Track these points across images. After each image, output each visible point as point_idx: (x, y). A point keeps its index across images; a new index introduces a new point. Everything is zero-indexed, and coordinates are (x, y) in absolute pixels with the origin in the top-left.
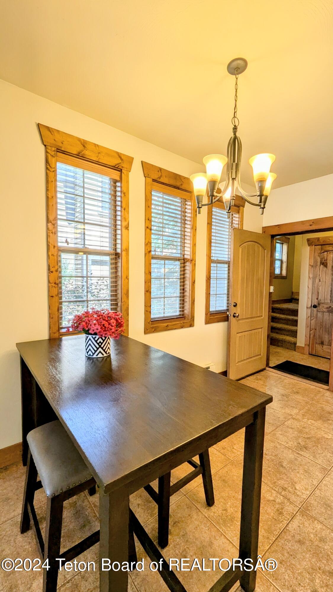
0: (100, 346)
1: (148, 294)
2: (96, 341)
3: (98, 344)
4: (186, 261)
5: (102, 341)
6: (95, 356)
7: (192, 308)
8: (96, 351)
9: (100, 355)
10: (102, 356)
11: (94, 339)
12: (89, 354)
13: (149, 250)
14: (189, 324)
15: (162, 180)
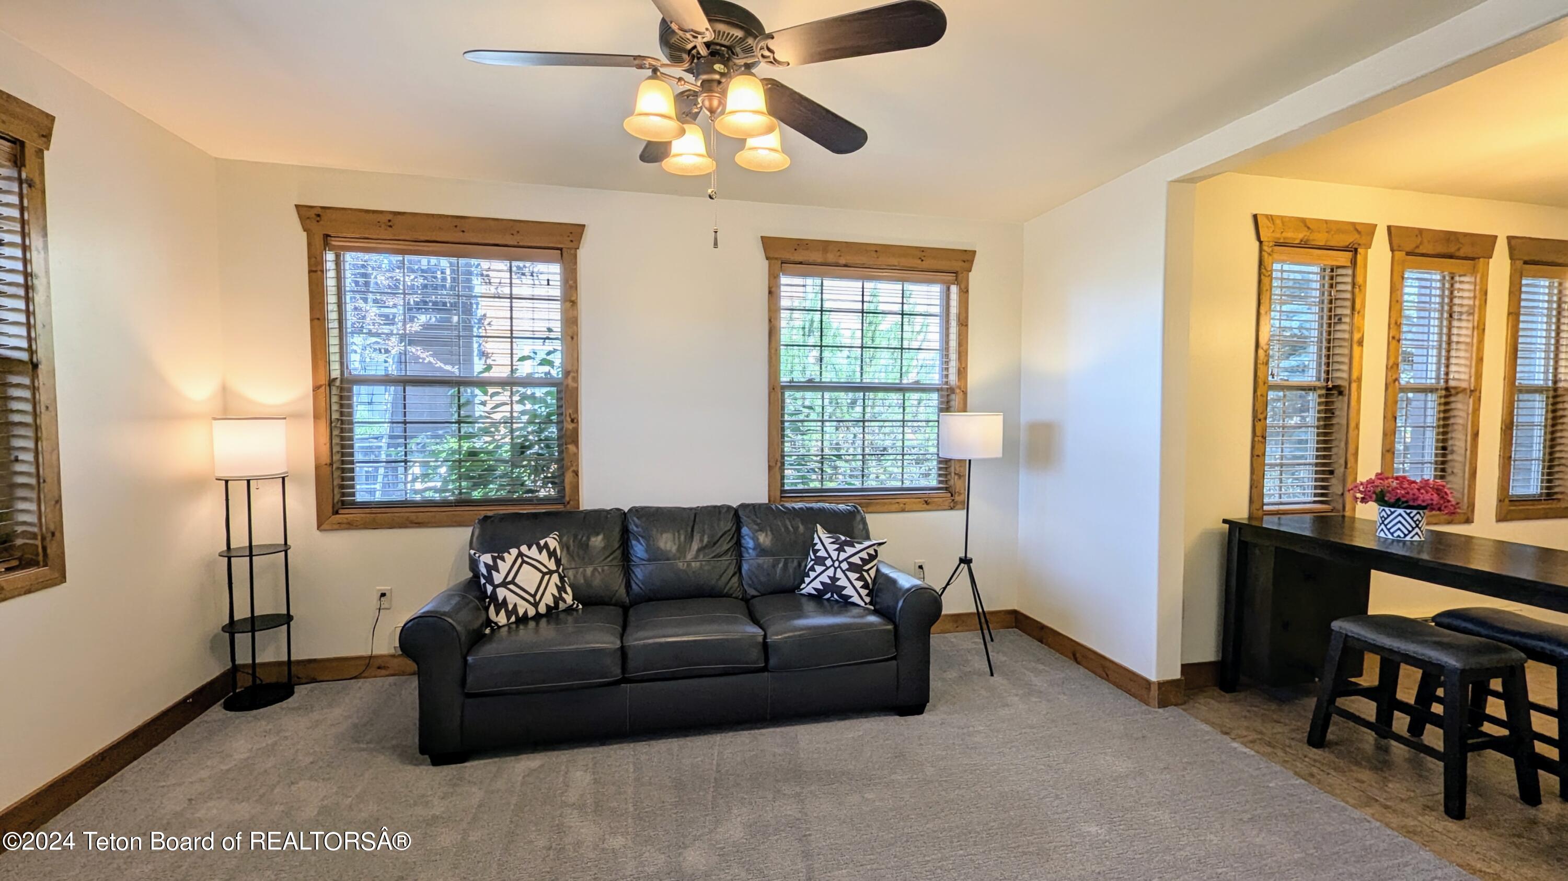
0: (1417, 526)
1: (1389, 455)
2: (1412, 518)
3: (1415, 522)
4: (1453, 391)
5: (1420, 519)
6: (1408, 538)
7: (1470, 486)
8: (1410, 532)
9: (1416, 538)
10: (1419, 539)
11: (1409, 514)
12: (1395, 535)
13: (1394, 377)
14: (1463, 518)
15: (1422, 250)
